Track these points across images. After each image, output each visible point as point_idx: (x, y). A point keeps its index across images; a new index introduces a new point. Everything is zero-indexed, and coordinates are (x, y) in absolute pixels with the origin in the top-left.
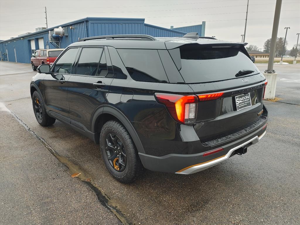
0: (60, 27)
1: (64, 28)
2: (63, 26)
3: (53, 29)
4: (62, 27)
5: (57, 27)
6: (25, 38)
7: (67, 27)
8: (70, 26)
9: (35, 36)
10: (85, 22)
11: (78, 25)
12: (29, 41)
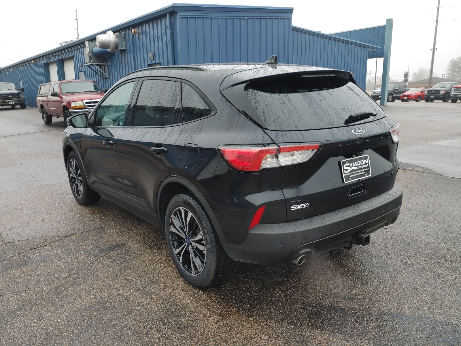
0: (110, 33)
3: (95, 38)
6: (39, 60)
7: (124, 32)
8: (131, 28)
9: (58, 55)
10: (168, 15)
11: (151, 24)
12: (47, 66)
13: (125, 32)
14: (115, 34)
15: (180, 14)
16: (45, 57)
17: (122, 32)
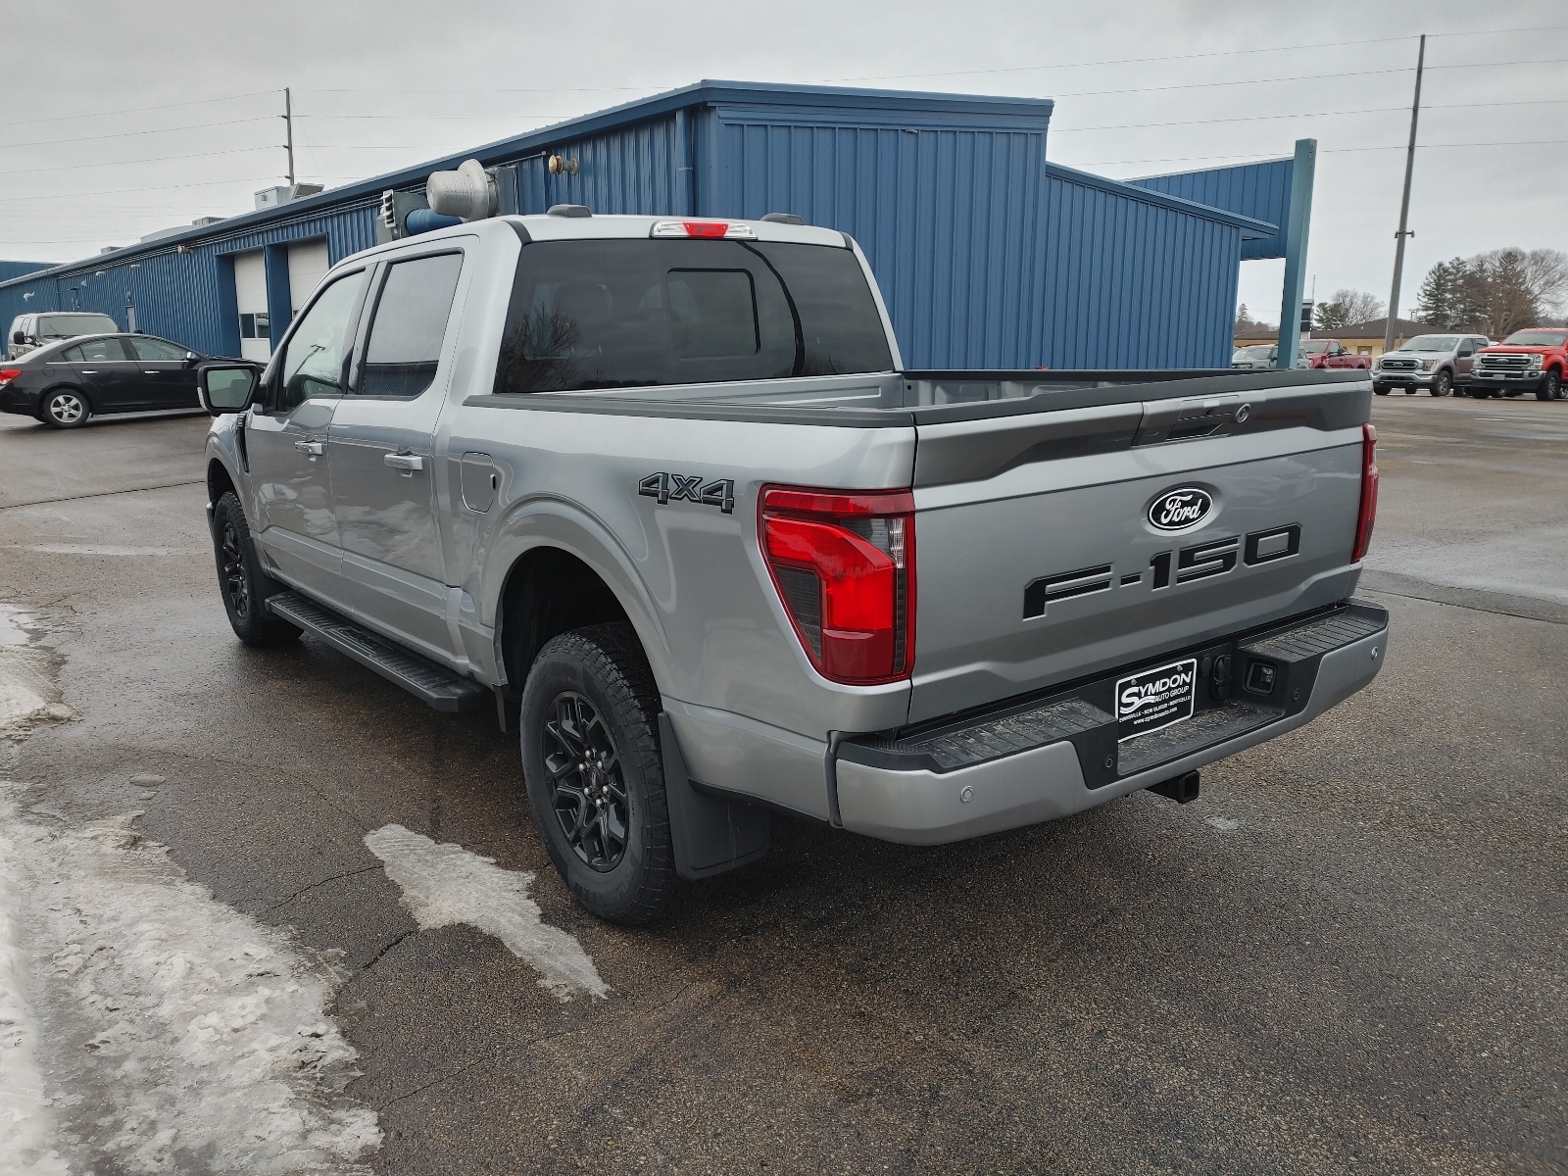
0: (473, 167)
1: (494, 169)
2: (489, 158)
3: (426, 179)
4: (485, 164)
5: (452, 164)
6: (201, 243)
7: (517, 164)
8: (544, 153)
9: (272, 230)
10: (680, 117)
11: (616, 145)
12: (228, 264)
13: (521, 167)
14: (487, 170)
15: (722, 114)
16: (229, 236)
17: (510, 165)
